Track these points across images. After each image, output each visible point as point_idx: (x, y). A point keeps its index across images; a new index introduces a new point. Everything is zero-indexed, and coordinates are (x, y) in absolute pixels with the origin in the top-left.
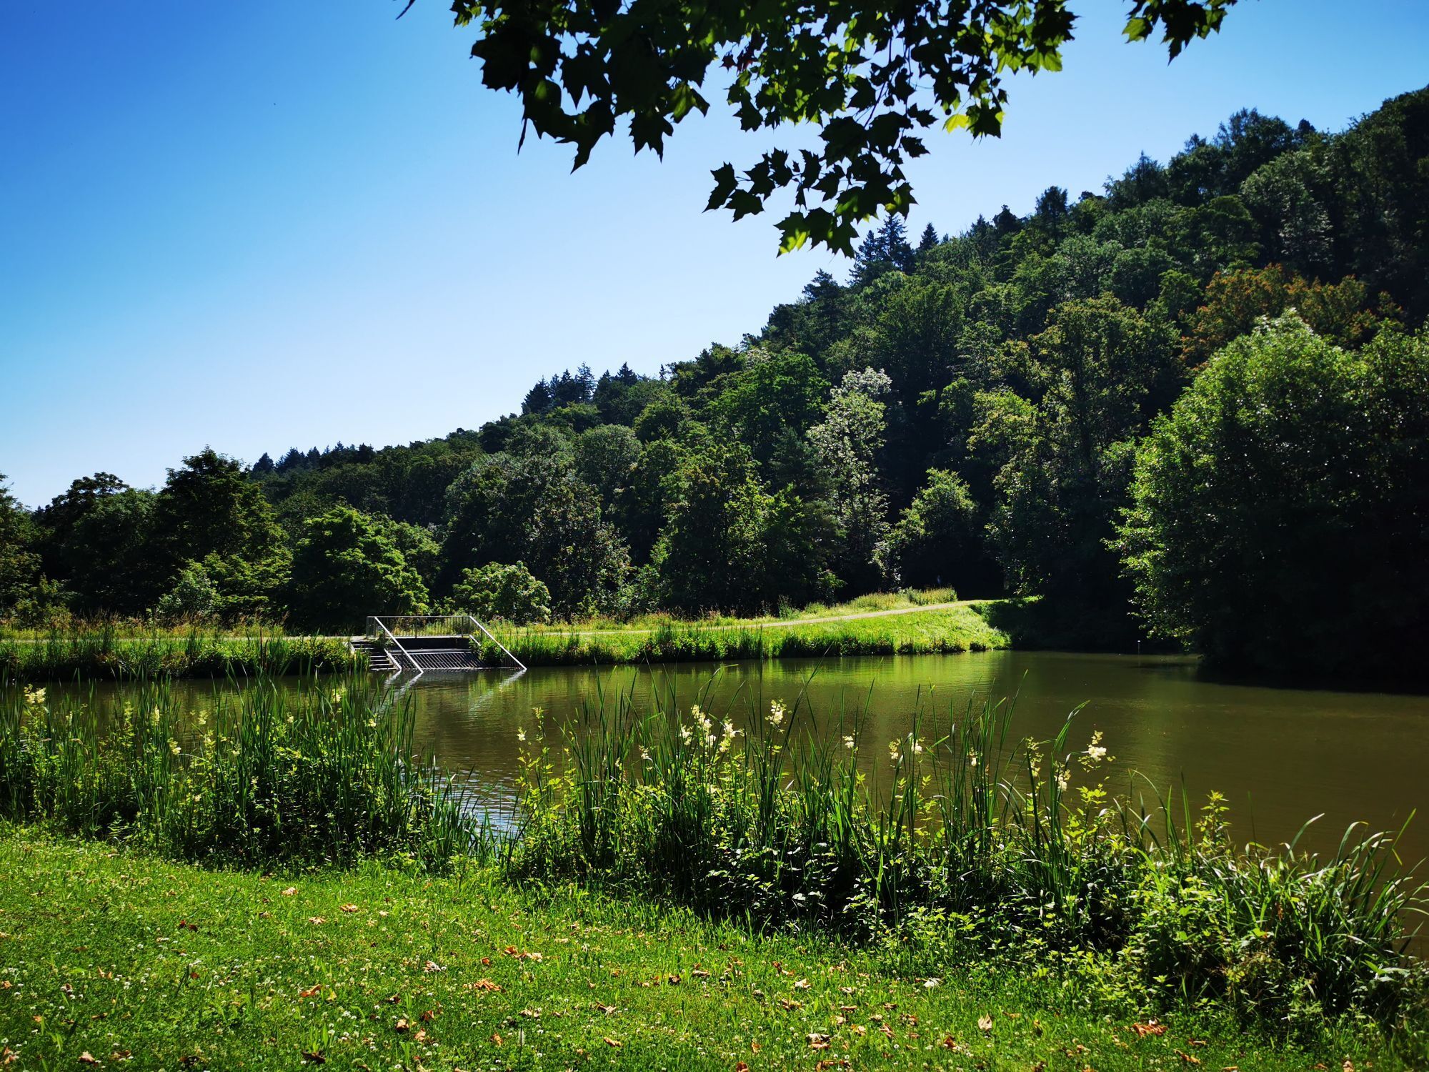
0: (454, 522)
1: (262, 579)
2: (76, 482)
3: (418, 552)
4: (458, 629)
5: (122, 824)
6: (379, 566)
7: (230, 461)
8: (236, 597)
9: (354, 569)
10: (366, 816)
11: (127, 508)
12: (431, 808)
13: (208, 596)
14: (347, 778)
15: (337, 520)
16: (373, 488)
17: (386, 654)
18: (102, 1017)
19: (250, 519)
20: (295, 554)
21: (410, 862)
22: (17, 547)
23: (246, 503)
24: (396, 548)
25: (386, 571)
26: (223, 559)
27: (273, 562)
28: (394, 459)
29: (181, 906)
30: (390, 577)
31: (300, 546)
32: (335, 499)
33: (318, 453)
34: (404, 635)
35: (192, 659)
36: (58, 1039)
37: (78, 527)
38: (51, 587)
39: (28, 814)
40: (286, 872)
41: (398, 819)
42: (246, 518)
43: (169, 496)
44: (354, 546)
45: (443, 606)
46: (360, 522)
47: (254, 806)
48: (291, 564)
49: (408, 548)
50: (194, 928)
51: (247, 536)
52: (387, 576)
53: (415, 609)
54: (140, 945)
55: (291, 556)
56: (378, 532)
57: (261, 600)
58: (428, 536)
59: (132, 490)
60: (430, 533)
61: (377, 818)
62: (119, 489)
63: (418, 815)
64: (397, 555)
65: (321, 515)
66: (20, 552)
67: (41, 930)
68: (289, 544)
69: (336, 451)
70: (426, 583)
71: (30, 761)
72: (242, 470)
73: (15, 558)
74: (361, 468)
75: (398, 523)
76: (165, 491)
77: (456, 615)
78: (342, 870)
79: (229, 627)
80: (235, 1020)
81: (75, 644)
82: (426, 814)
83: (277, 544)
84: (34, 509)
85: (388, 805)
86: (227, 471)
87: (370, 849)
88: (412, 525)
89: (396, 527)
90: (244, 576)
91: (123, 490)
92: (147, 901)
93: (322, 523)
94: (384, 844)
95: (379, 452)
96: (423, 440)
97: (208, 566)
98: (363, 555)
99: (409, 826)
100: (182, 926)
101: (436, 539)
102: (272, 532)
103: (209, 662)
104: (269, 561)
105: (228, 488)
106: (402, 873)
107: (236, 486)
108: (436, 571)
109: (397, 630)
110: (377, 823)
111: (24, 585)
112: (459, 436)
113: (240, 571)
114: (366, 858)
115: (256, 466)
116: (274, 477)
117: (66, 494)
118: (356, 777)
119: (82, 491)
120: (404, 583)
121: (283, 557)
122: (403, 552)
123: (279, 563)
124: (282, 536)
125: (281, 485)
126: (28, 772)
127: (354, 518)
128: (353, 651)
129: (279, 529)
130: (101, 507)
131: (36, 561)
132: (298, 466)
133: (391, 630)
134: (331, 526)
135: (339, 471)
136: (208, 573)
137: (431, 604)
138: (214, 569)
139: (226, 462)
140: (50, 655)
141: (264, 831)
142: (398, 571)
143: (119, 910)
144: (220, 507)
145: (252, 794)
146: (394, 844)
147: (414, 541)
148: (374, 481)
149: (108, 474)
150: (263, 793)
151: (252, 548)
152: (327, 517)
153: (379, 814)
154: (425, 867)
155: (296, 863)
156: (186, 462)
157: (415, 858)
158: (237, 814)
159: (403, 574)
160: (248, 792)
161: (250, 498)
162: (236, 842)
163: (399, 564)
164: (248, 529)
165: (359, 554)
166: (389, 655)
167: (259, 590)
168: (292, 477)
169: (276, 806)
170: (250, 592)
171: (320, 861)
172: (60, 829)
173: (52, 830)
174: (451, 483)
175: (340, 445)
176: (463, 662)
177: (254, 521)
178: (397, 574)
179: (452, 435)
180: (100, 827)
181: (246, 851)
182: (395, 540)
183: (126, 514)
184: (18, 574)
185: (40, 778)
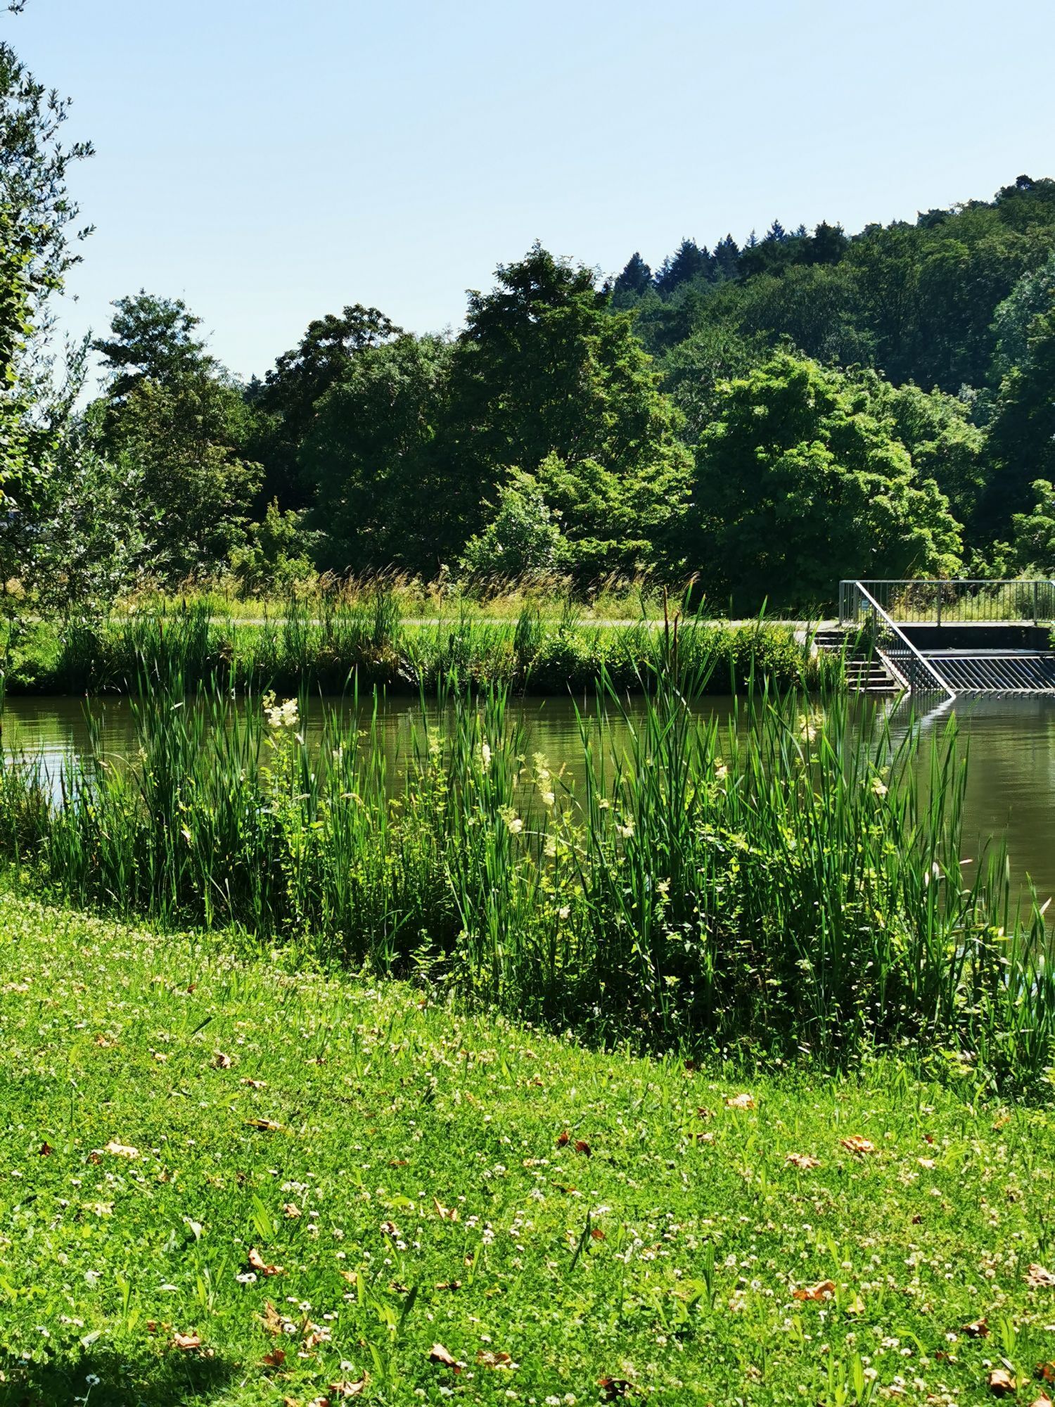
0: (1014, 382)
1: (639, 507)
2: (315, 326)
3: (939, 448)
4: (1025, 608)
5: (434, 952)
6: (862, 476)
7: (576, 271)
8: (595, 542)
9: (810, 484)
10: (874, 972)
11: (404, 371)
12: (1003, 967)
13: (545, 542)
14: (834, 896)
15: (779, 384)
16: (845, 315)
17: (876, 657)
18: (454, 1288)
19: (615, 387)
20: (699, 455)
21: (964, 1070)
22: (223, 450)
23: (607, 357)
24: (893, 439)
25: (875, 486)
26: (570, 467)
27: (658, 473)
28: (887, 252)
29: (555, 1107)
30: (883, 500)
31: (708, 440)
32: (773, 340)
33: (734, 247)
34: (915, 620)
35: (524, 660)
36: (389, 1315)
37: (321, 410)
38: (283, 523)
39: (280, 923)
40: (728, 1065)
41: (935, 984)
42: (607, 384)
43: (473, 347)
44: (812, 437)
45: (990, 562)
46: (823, 387)
47: (664, 935)
48: (694, 474)
49: (919, 439)
50: (585, 1149)
51: (610, 419)
52: (878, 498)
53: (934, 567)
54: (499, 1167)
55: (690, 460)
56: (859, 407)
57: (639, 549)
58: (959, 413)
59: (410, 336)
60: (963, 407)
61: (894, 978)
62: (385, 336)
63: (976, 979)
64: (896, 453)
65: (744, 374)
66: (230, 458)
67: (329, 1123)
68: (686, 436)
69: (769, 243)
70: (954, 510)
71: (279, 829)
72: (599, 288)
73: (222, 469)
74: (821, 273)
75: (897, 386)
76: (465, 337)
77: (1023, 578)
78: (833, 1073)
79: (585, 600)
80: (684, 1325)
81: (329, 627)
82: (994, 978)
83: (664, 435)
84: (247, 381)
85: (915, 954)
86: (573, 291)
87: (883, 1035)
88: (927, 390)
89: (894, 394)
90: (607, 500)
91: (393, 337)
92: (496, 1092)
93: (750, 390)
94: (912, 1030)
95: (855, 238)
96: (944, 207)
97: (545, 480)
98: (831, 456)
99: (959, 1000)
100: (563, 1142)
101: (976, 417)
102: (654, 411)
103: (553, 665)
104: (651, 470)
105: (576, 325)
106: (950, 1092)
107: (590, 319)
108: (977, 487)
109: (900, 609)
110: (894, 987)
111: (239, 519)
112: (1022, 194)
113: (599, 492)
114: (877, 1054)
115: (621, 280)
116: (653, 301)
117: (298, 348)
118: (851, 894)
119: (325, 343)
120: (913, 512)
121: (677, 464)
122: (909, 449)
123: (670, 473)
124: (673, 420)
125: (667, 316)
126: (276, 850)
127: (811, 379)
128: (815, 651)
129: (668, 404)
130: (359, 370)
131: (255, 476)
132: (697, 277)
133: (888, 606)
134: (766, 395)
135: (778, 282)
136: (545, 494)
137: (966, 557)
138: (554, 486)
139: (569, 274)
140: (288, 644)
141: (684, 986)
142: (900, 488)
143: (453, 1103)
144: (562, 365)
145: (660, 913)
146: (930, 1033)
147: (930, 424)
148: (847, 301)
149: (366, 307)
150: (680, 911)
151: (620, 446)
152: (758, 379)
153: (898, 970)
154: (994, 1084)
155: (746, 1051)
156: (501, 275)
157: (974, 1063)
158: (636, 947)
159: (910, 492)
160: (653, 905)
161: (613, 343)
162: (634, 1001)
163: (900, 473)
164: (612, 408)
165: (822, 453)
166: (886, 659)
167: (637, 530)
168: (687, 299)
169: (704, 938)
170: (618, 532)
171: (791, 1052)
172: (334, 952)
173: (322, 955)
174: (1004, 297)
175: (777, 228)
176: (1036, 679)
177: (623, 390)
178: (897, 496)
179: (1007, 193)
180: (396, 955)
181: (653, 1017)
182: (893, 421)
183: (401, 383)
184: (228, 498)
185: (296, 861)
